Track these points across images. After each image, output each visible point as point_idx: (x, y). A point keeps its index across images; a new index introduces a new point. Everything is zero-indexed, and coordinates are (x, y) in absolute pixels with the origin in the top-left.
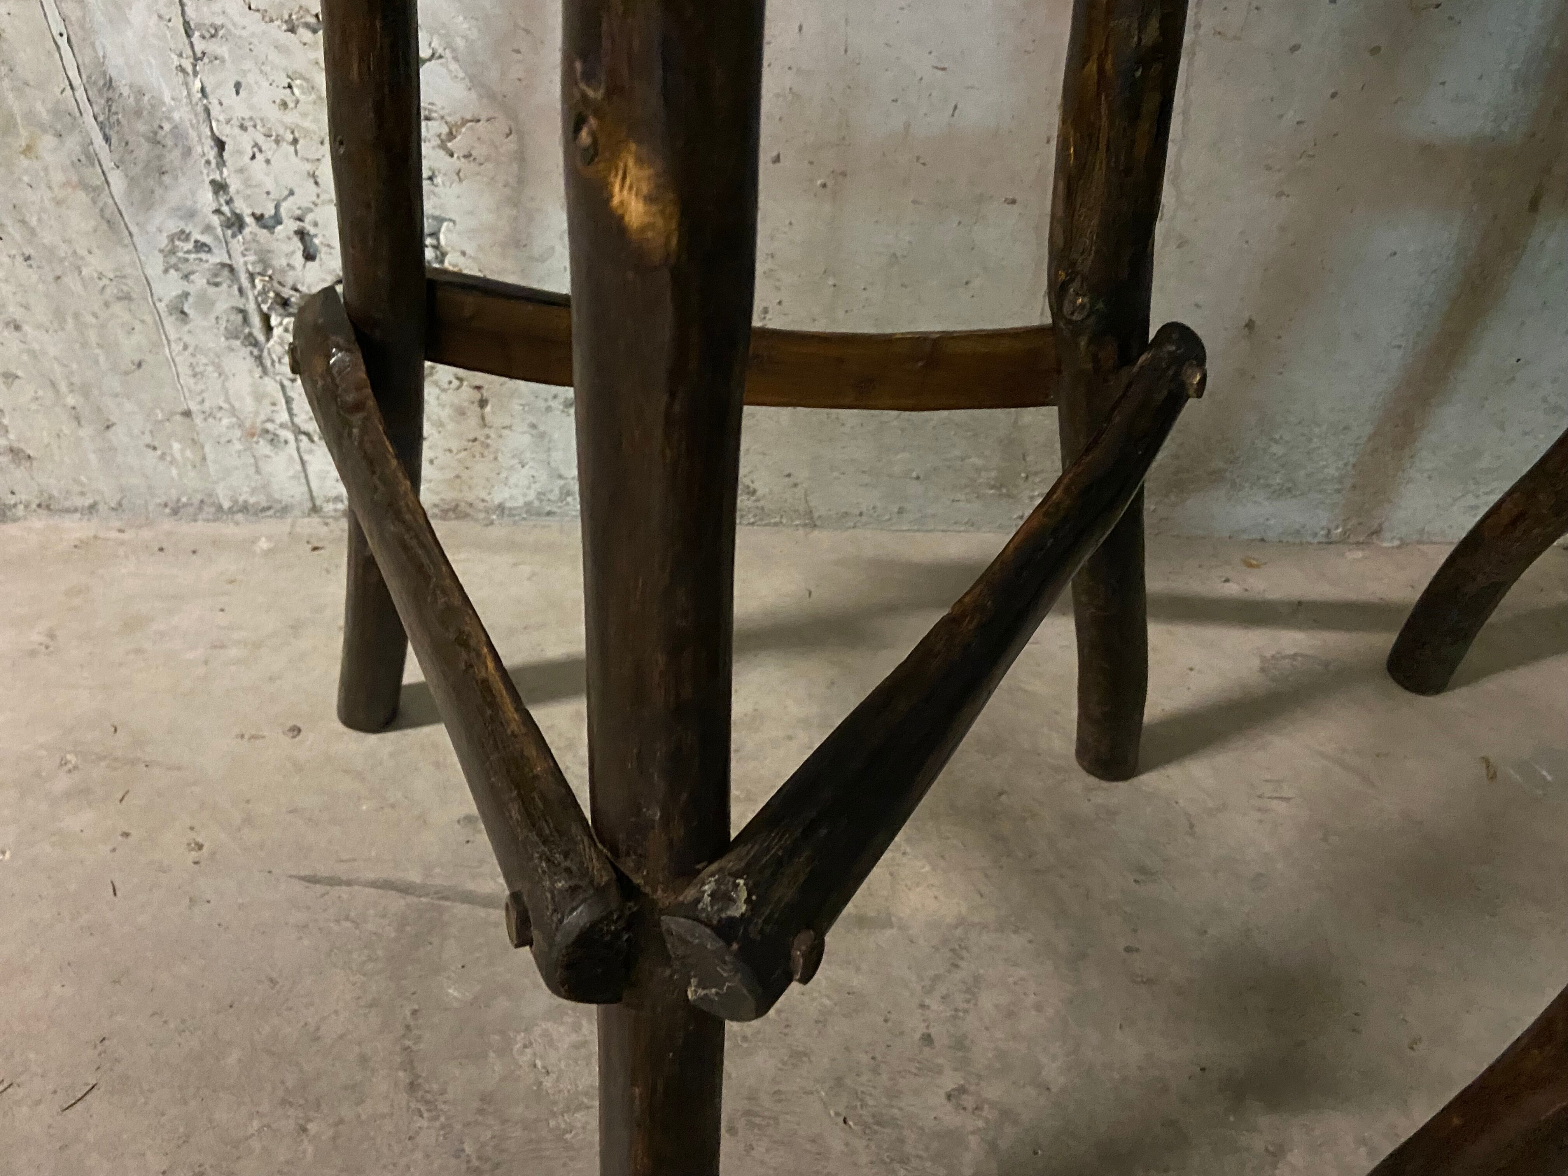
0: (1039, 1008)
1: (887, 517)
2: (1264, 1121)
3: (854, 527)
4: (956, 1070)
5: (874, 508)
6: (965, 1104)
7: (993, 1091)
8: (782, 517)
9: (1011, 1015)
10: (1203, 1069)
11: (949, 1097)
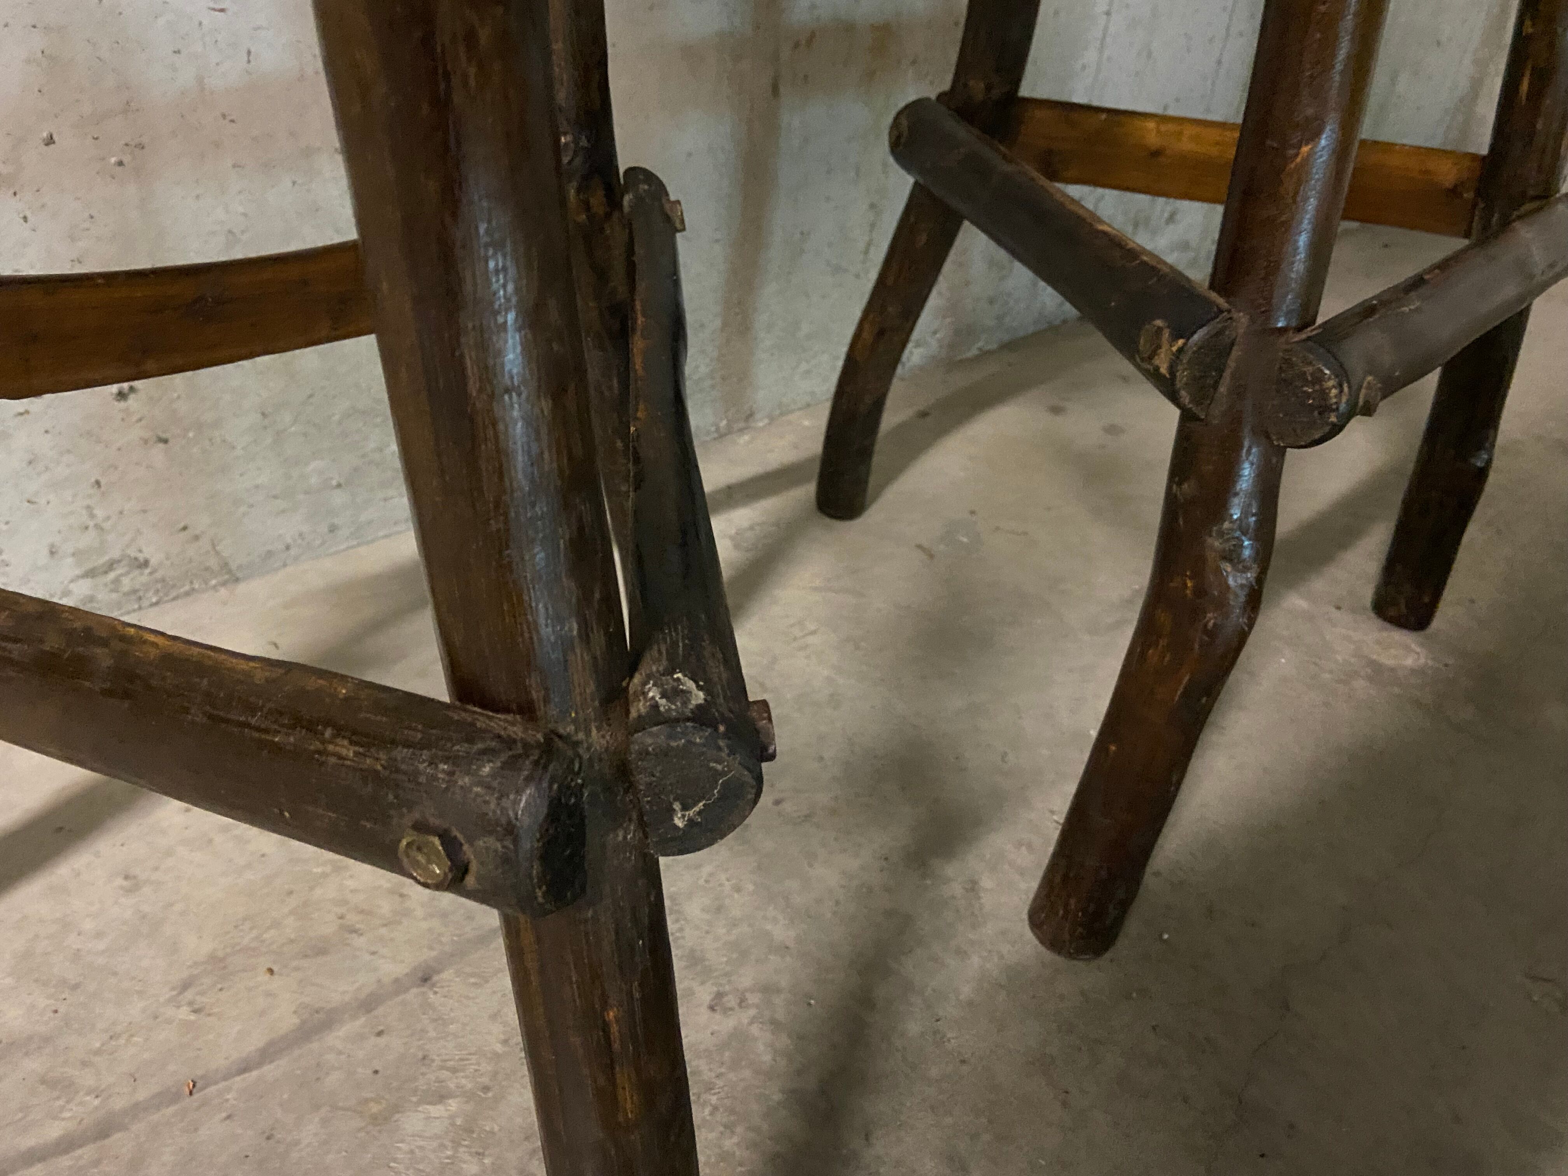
0: (738, 889)
1: (318, 542)
2: (950, 870)
3: (285, 565)
4: (703, 983)
5: (301, 535)
6: (729, 1005)
7: (746, 978)
8: (191, 583)
9: (719, 909)
10: (886, 859)
11: (712, 1008)
